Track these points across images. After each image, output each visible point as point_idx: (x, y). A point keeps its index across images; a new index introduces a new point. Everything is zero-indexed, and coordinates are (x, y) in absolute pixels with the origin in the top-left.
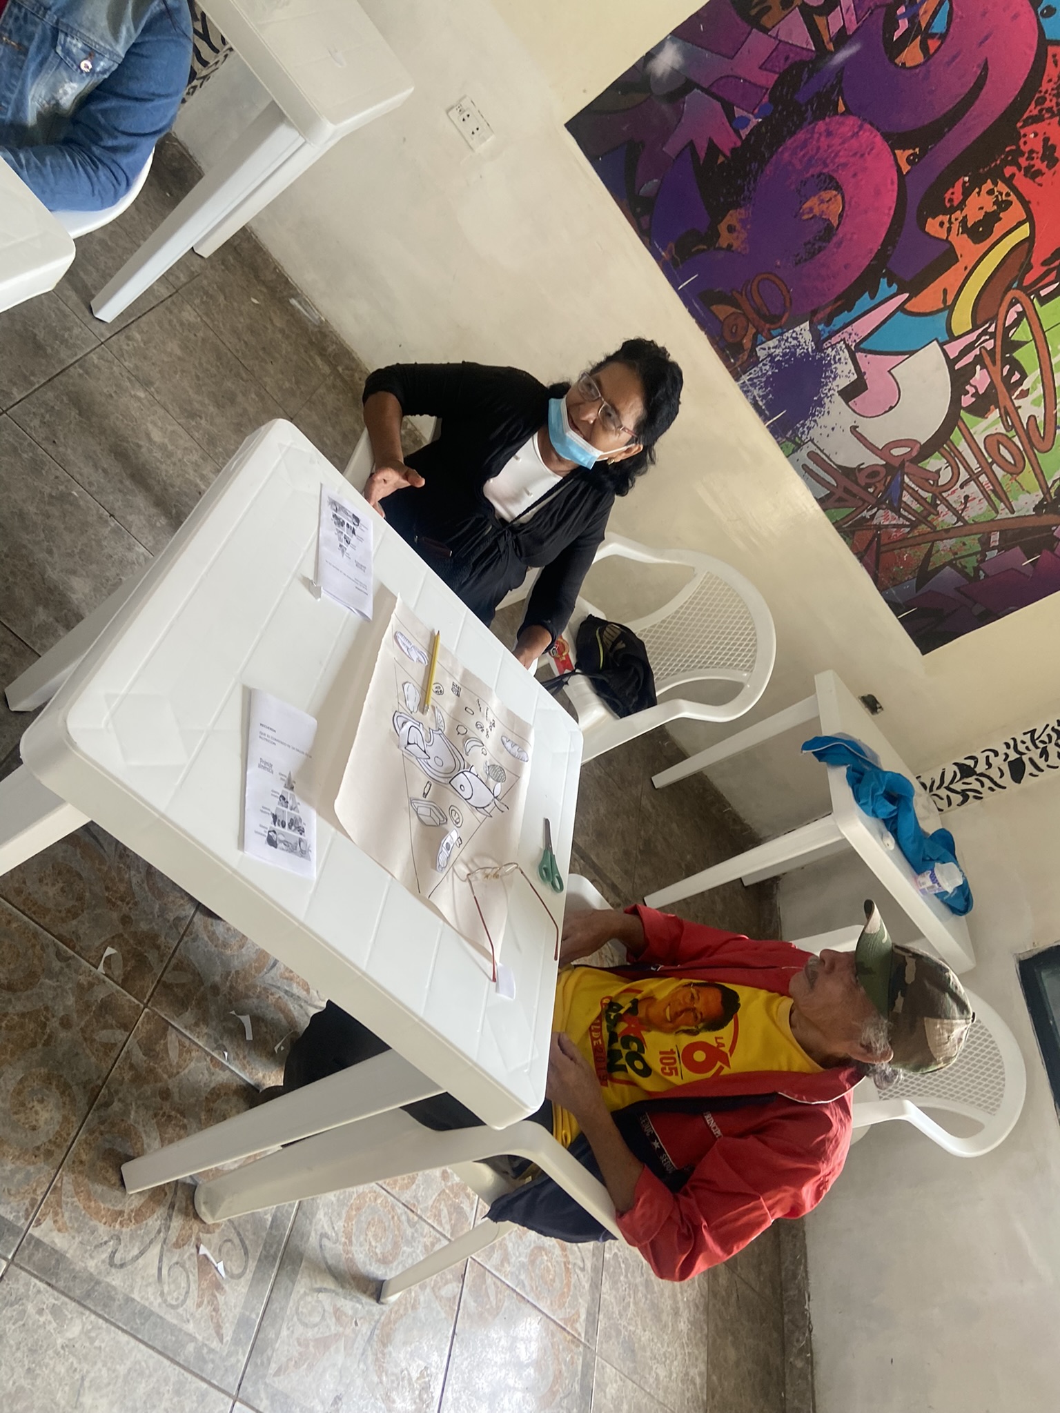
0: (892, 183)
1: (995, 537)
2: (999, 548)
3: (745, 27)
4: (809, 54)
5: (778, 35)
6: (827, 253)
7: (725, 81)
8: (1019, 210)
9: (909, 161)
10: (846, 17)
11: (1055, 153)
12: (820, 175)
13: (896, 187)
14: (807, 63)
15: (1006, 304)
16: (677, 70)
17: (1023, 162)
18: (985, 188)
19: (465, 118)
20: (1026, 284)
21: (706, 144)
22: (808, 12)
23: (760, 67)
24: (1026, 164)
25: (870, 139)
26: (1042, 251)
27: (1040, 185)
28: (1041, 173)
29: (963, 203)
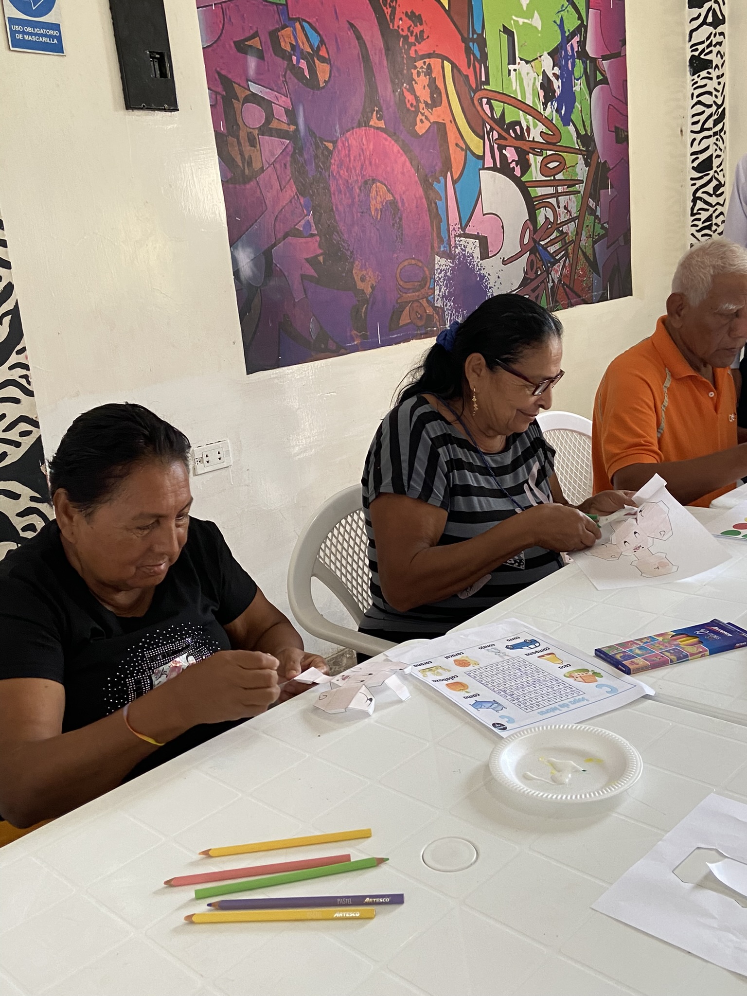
0: (386, 139)
1: (592, 203)
2: (597, 205)
3: (253, 184)
4: (290, 146)
5: (268, 163)
6: (404, 215)
7: (277, 224)
8: (435, 62)
9: (379, 119)
10: (281, 103)
11: (417, 14)
12: (360, 190)
13: (389, 138)
14: (294, 152)
15: (479, 108)
16: (255, 258)
17: (412, 39)
18: (415, 76)
19: (207, 459)
20: (474, 86)
21: (307, 265)
22: (266, 130)
23: (282, 190)
24: (414, 38)
25: (356, 139)
26: (462, 63)
27: (428, 37)
28: (422, 32)
29: (417, 98)
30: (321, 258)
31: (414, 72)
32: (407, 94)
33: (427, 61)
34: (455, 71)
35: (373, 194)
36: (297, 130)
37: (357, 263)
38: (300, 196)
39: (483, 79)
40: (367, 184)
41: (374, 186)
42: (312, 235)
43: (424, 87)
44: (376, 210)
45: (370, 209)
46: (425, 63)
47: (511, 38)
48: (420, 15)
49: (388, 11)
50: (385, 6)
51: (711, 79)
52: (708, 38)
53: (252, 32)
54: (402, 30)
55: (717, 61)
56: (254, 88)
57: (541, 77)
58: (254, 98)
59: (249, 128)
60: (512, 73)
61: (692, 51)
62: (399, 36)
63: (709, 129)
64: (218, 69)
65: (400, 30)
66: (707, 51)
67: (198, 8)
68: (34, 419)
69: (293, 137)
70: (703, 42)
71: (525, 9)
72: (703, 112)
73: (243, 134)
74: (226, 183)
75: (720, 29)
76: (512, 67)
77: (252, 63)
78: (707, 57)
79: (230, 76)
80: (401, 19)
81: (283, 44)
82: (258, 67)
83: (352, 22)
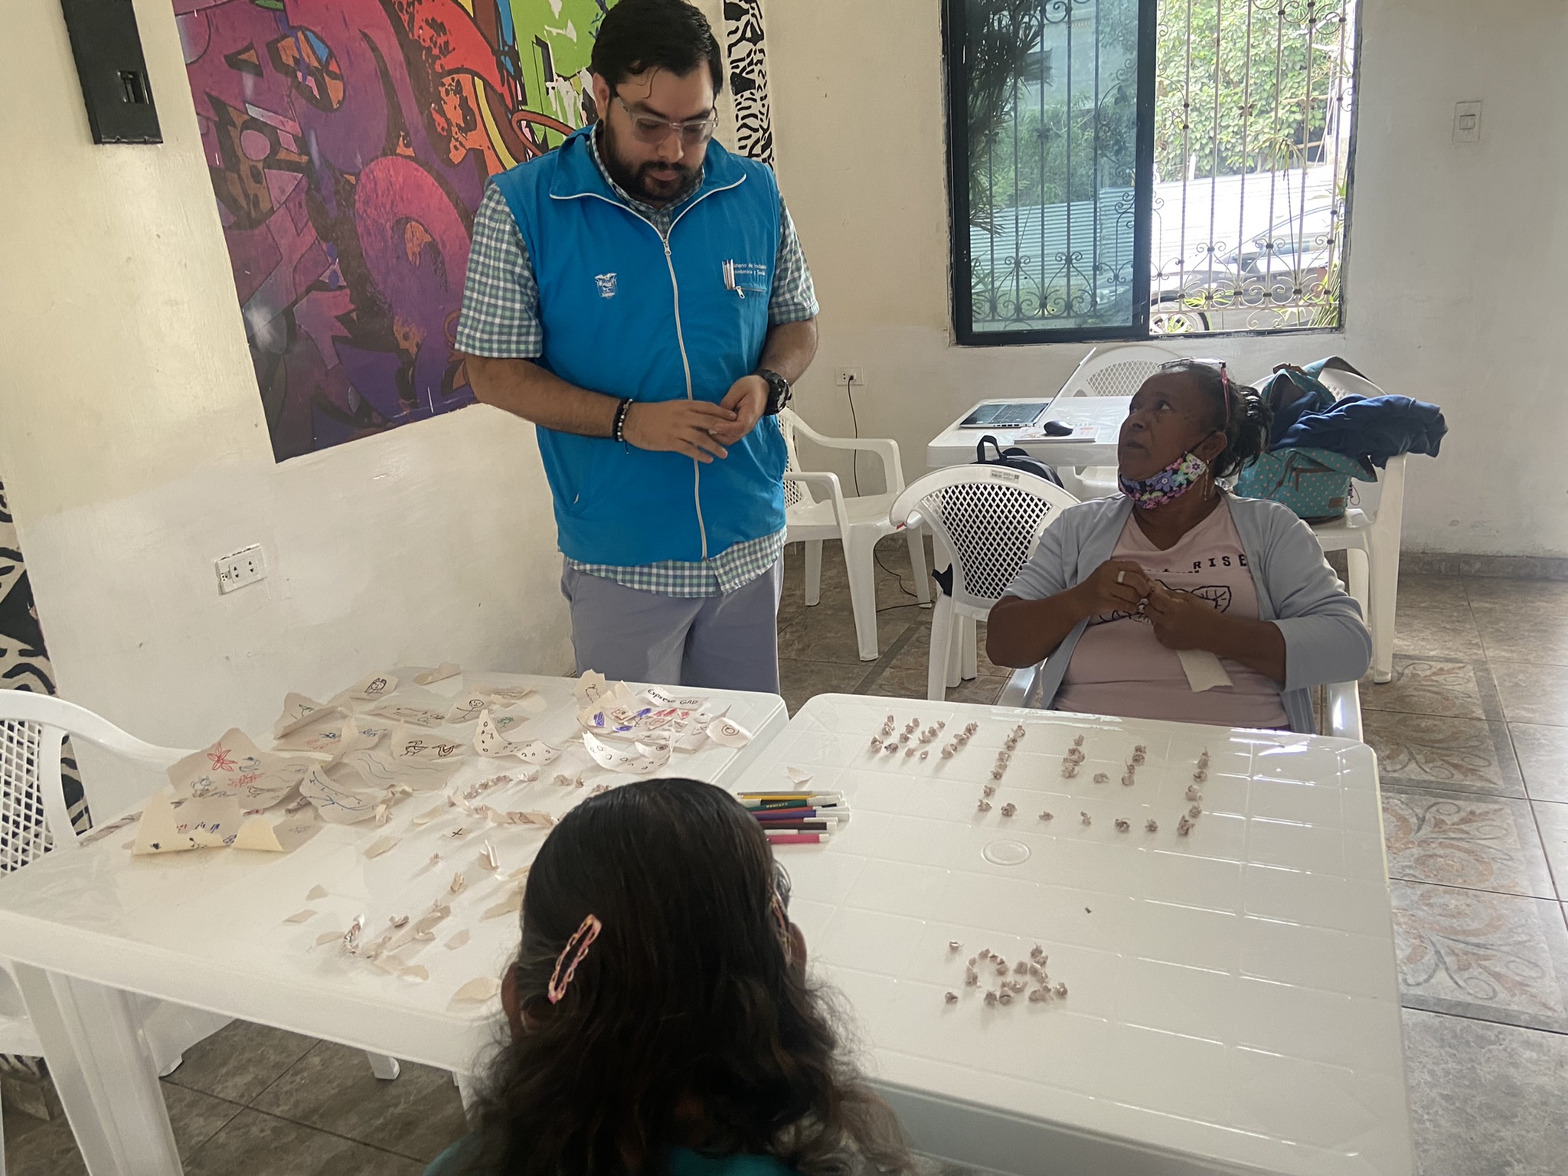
0: (418, 170)
3: (262, 228)
4: (304, 181)
5: (279, 203)
6: (447, 259)
7: (297, 277)
8: (465, 79)
9: (407, 146)
10: (288, 129)
11: (439, 21)
12: (393, 231)
13: (421, 169)
14: (309, 188)
15: (519, 133)
16: (273, 319)
17: (436, 51)
18: (443, 94)
19: (236, 572)
20: (511, 107)
21: (339, 324)
22: (271, 162)
23: (299, 235)
24: (438, 50)
25: (381, 169)
26: (495, 79)
27: (454, 49)
28: (447, 43)
29: (448, 120)
30: (354, 315)
31: (442, 90)
32: (436, 116)
33: (455, 76)
34: (488, 89)
35: (408, 235)
36: (311, 161)
37: (397, 317)
38: (321, 242)
39: (520, 99)
40: (401, 223)
41: (409, 225)
42: (341, 288)
43: (455, 108)
44: (414, 254)
45: (406, 253)
46: (453, 79)
47: (545, 51)
48: (442, 23)
49: (405, 17)
50: (402, 12)
51: (755, 100)
52: (749, 55)
53: (246, 44)
54: (424, 40)
55: (759, 81)
56: (254, 112)
57: (581, 96)
58: (252, 124)
59: (252, 160)
60: (550, 90)
61: (733, 68)
62: (421, 48)
63: (757, 156)
64: (207, 90)
65: (421, 41)
66: (748, 69)
67: (176, 15)
68: (15, 550)
69: (307, 169)
70: (743, 60)
71: (557, 17)
72: (750, 136)
73: (244, 169)
74: (230, 230)
75: (759, 46)
76: (549, 84)
77: (249, 81)
78: (749, 76)
79: (223, 99)
80: (421, 28)
81: (284, 57)
82: (256, 86)
83: (366, 31)
